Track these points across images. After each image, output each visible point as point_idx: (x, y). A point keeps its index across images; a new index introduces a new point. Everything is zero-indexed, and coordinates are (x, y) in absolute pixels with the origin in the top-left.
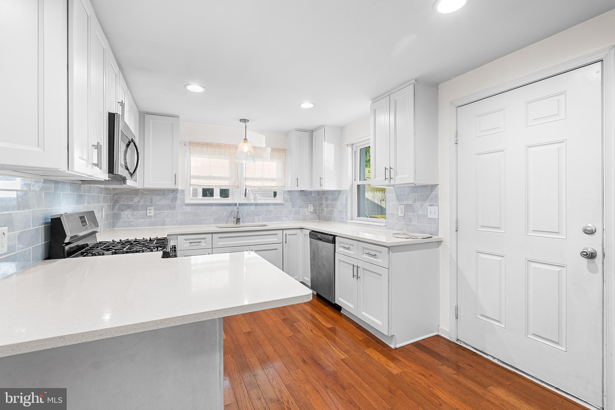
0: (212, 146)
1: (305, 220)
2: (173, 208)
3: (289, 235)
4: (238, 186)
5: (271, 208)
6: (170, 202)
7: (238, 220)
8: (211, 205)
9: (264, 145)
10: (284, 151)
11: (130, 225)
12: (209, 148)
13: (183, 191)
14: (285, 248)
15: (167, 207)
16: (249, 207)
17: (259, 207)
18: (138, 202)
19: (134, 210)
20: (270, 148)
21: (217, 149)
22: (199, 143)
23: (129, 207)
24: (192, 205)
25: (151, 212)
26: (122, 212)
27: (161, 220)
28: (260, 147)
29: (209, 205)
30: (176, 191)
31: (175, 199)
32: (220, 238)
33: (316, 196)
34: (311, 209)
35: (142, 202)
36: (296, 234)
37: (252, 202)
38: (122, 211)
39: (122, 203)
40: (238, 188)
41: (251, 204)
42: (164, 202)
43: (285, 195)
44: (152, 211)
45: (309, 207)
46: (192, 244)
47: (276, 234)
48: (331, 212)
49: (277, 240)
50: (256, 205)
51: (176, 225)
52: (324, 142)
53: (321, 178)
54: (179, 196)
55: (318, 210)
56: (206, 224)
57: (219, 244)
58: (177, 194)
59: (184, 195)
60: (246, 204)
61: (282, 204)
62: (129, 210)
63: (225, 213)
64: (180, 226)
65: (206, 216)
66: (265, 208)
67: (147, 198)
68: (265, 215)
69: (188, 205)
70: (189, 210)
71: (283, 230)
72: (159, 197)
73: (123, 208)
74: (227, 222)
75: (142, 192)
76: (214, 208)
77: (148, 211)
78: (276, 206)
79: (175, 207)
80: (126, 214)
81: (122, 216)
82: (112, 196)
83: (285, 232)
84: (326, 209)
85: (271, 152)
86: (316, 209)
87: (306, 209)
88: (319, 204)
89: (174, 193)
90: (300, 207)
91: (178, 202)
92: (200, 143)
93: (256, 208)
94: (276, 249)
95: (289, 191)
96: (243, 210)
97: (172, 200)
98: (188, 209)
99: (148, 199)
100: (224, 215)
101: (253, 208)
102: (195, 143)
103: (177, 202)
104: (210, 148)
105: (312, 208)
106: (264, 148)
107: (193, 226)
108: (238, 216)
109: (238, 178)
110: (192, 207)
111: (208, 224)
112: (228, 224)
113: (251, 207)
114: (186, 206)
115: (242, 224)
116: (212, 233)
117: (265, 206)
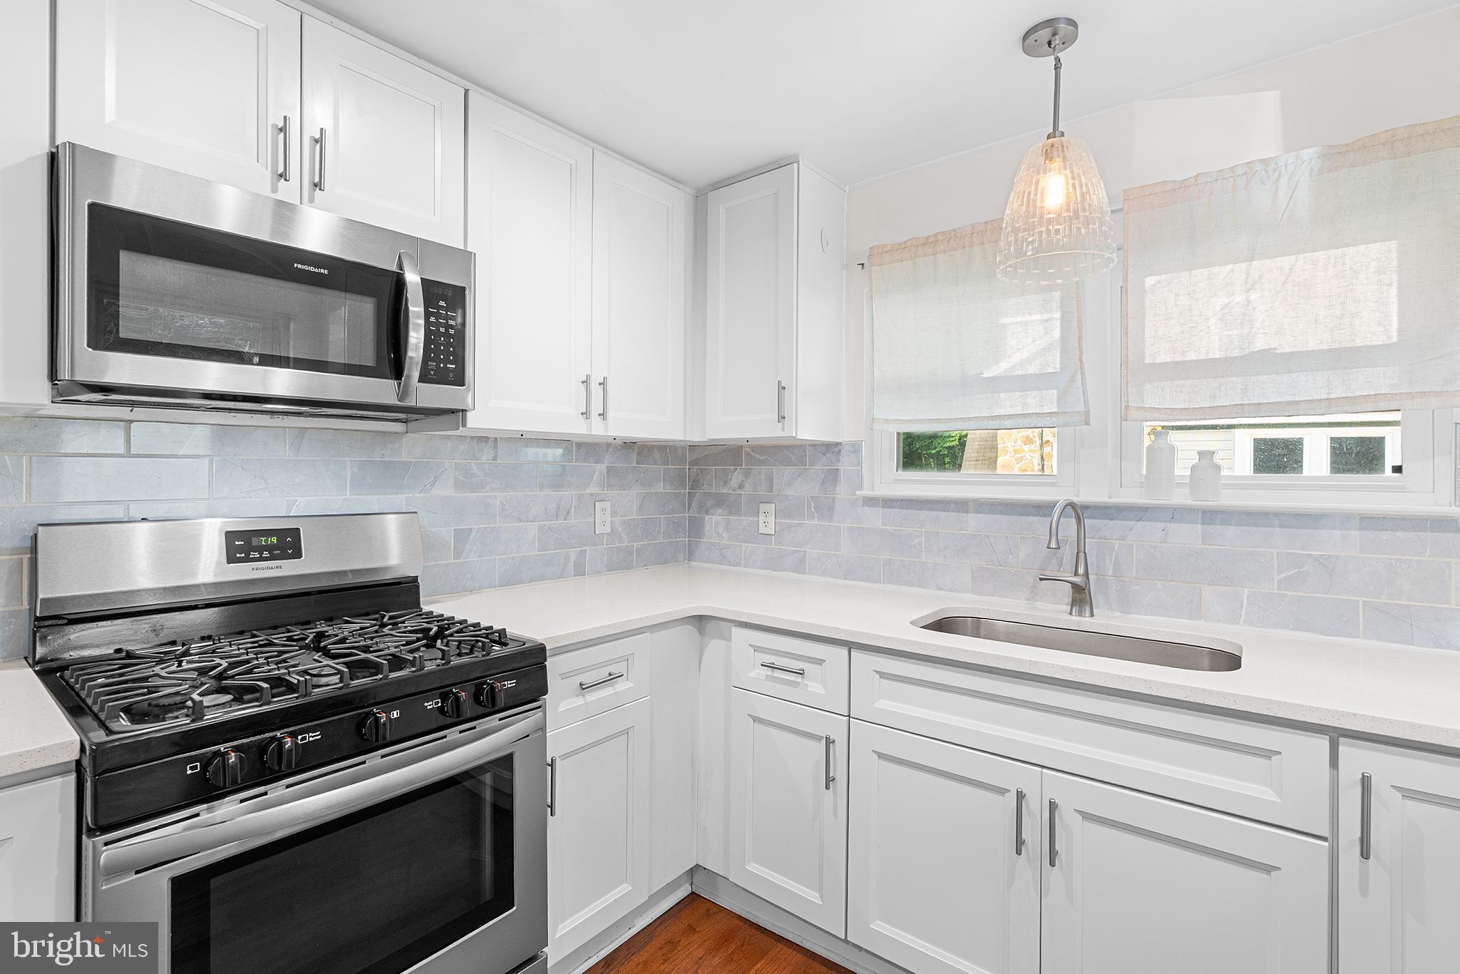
2: (826, 509)
3: (1407, 794)
4: (1087, 413)
5: (1334, 541)
6: (817, 488)
7: (1081, 597)
8: (961, 506)
11: (723, 560)
13: (856, 448)
14: (1363, 891)
15: (809, 506)
16: (1161, 525)
17: (1231, 531)
18: (741, 486)
19: (730, 513)
20: (1309, 153)
23: (721, 501)
24: (889, 503)
25: (768, 522)
26: (707, 517)
27: (794, 552)
28: (1232, 169)
29: (952, 506)
30: (837, 449)
31: (832, 476)
32: (883, 675)
35: (748, 488)
37: (1180, 498)
38: (707, 512)
39: (706, 488)
40: (1087, 423)
41: (1176, 514)
42: (800, 487)
44: (772, 519)
47: (1267, 754)
50: (1211, 516)
51: (836, 577)
54: (845, 466)
56: (942, 589)
57: (883, 704)
58: (839, 461)
59: (859, 464)
60: (1140, 512)
62: (720, 511)
63: (1024, 551)
64: (848, 582)
65: (940, 551)
66: (1279, 543)
67: (760, 473)
69: (871, 502)
70: (879, 524)
71: (1335, 734)
72: (789, 470)
73: (709, 503)
75: (748, 454)
76: (973, 521)
77: (762, 518)
79: (831, 509)
80: (715, 522)
81: (706, 529)
82: (687, 467)
83: (1355, 758)
89: (828, 455)
91: (842, 491)
92: (908, 244)
93: (1208, 538)
94: (1268, 869)
96: (1123, 538)
97: (823, 483)
98: (875, 518)
99: (763, 476)
100: (1022, 556)
101: (1187, 535)
103: (838, 489)
106: (1258, 167)
107: (890, 587)
108: (1081, 571)
109: (1083, 373)
110: (885, 510)
111: (950, 590)
112: (1039, 604)
113: (1173, 527)
114: (866, 508)
115: (1118, 614)
116: (850, 646)
117: (1282, 526)
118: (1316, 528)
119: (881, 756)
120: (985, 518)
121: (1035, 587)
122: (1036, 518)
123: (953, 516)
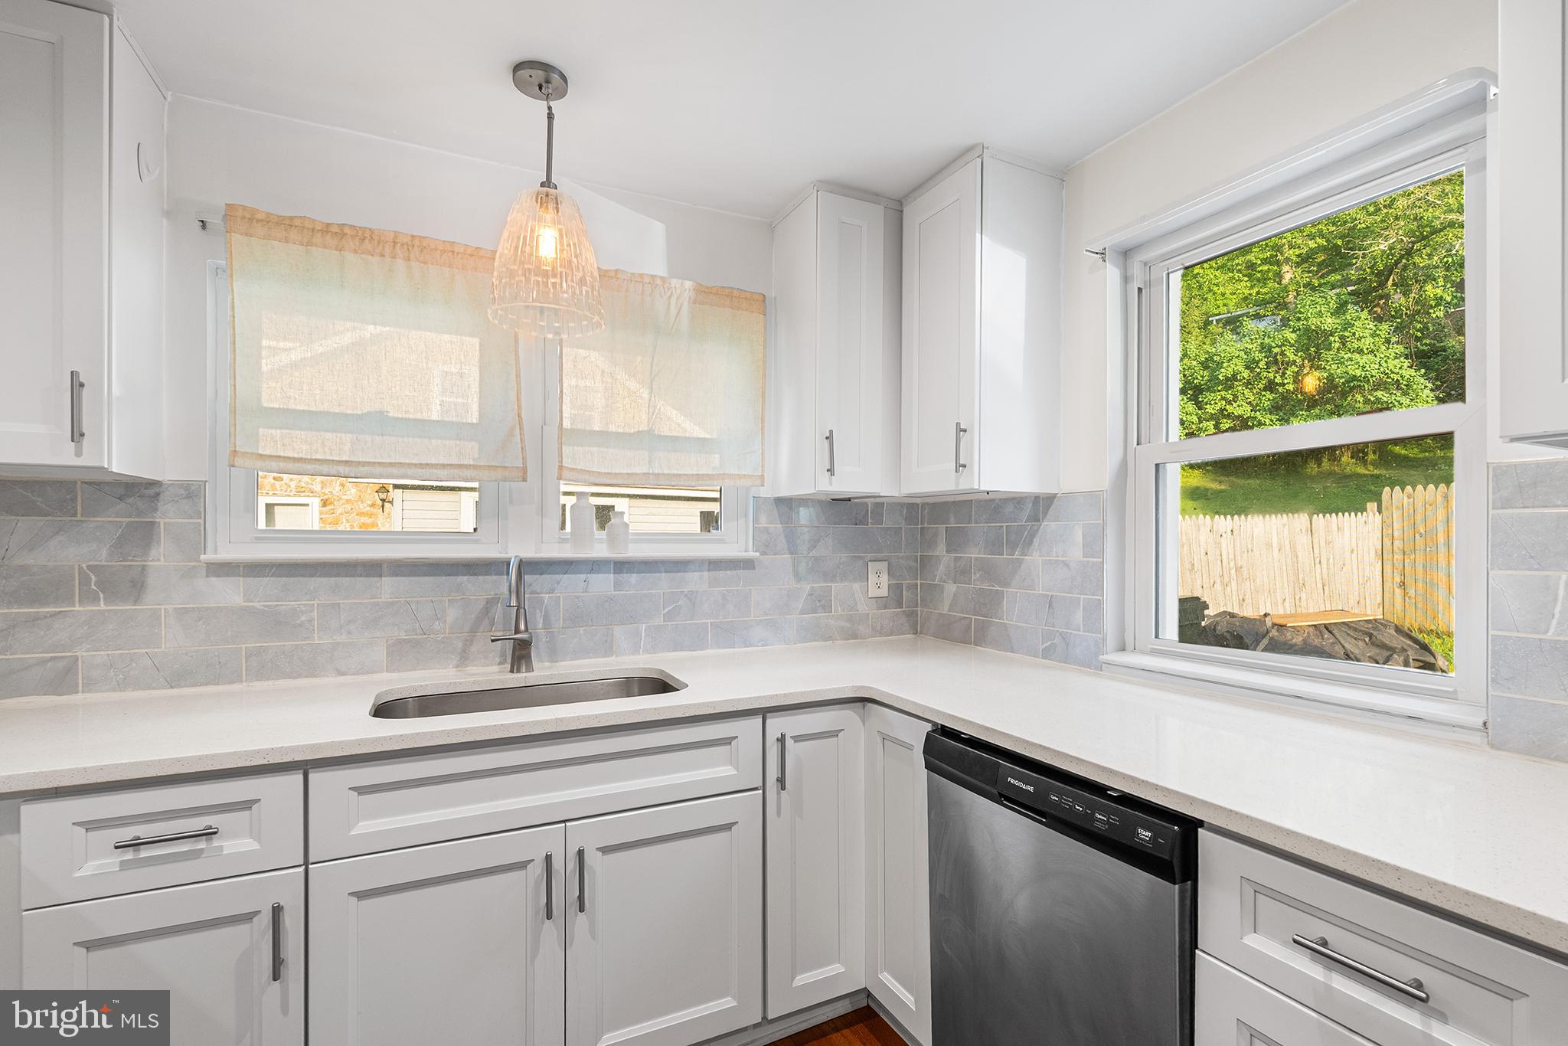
0: (367, 245)
1: (855, 636)
2: (124, 585)
3: (797, 739)
4: (525, 470)
5: (695, 581)
6: (104, 553)
7: (521, 653)
8: (371, 568)
9: (657, 266)
10: (760, 303)
12: (350, 257)
13: (192, 493)
14: (779, 814)
15: (85, 582)
16: (583, 576)
17: (634, 578)
20: (688, 284)
21: (400, 264)
22: (292, 218)
24: (256, 568)
27: (41, 662)
28: (641, 275)
29: (359, 569)
30: (151, 492)
31: (144, 534)
32: (362, 790)
33: (903, 525)
34: (879, 583)
36: (834, 734)
37: (600, 550)
40: (524, 480)
41: (595, 566)
42: (69, 552)
43: (763, 518)
45: (872, 577)
46: (146, 853)
47: (727, 741)
48: (988, 603)
49: (728, 771)
50: (621, 566)
51: (149, 687)
52: (978, 235)
53: (961, 430)
54: (168, 516)
55: (909, 588)
56: (343, 674)
57: (364, 827)
58: (156, 510)
59: (201, 515)
60: (566, 566)
61: (747, 564)
63: (452, 614)
64: (175, 691)
65: (341, 627)
66: (663, 583)
68: (668, 617)
69: (224, 569)
70: (237, 600)
71: (764, 712)
74: (464, 658)
76: (388, 587)
78: (721, 574)
79: (139, 585)
83: (777, 725)
84: (951, 588)
85: (695, 302)
86: (899, 587)
87: (856, 586)
88: (912, 564)
89: (131, 500)
90: (833, 579)
91: (162, 557)
92: (297, 222)
93: (618, 585)
94: (727, 827)
95: (780, 501)
96: (552, 591)
97: (120, 543)
98: (230, 593)
100: (450, 619)
101: (603, 583)
102: (259, 216)
103: (153, 553)
104: (355, 251)
105: (885, 579)
106: (659, 282)
107: (258, 685)
108: (522, 627)
109: (521, 429)
110: (249, 580)
111: (357, 673)
112: (470, 669)
113: (593, 577)
114: (214, 579)
115: (547, 664)
116: (304, 767)
117: (666, 572)
118: (685, 572)
119: (361, 895)
120: (404, 582)
121: (465, 651)
122: (465, 578)
123: (360, 582)
